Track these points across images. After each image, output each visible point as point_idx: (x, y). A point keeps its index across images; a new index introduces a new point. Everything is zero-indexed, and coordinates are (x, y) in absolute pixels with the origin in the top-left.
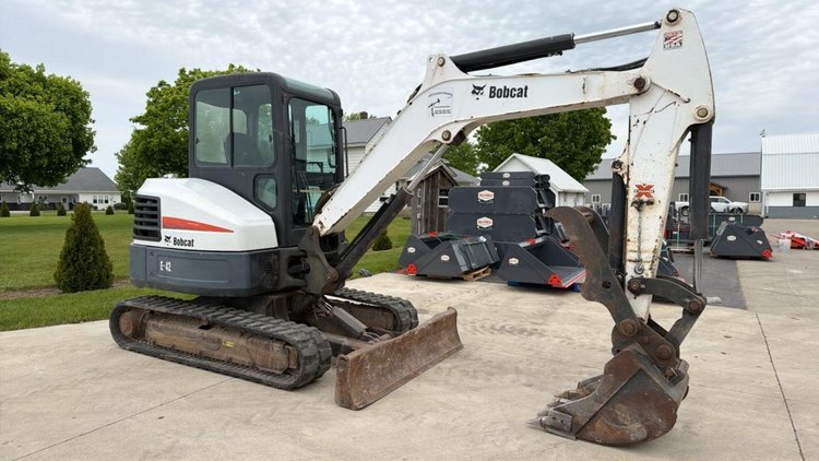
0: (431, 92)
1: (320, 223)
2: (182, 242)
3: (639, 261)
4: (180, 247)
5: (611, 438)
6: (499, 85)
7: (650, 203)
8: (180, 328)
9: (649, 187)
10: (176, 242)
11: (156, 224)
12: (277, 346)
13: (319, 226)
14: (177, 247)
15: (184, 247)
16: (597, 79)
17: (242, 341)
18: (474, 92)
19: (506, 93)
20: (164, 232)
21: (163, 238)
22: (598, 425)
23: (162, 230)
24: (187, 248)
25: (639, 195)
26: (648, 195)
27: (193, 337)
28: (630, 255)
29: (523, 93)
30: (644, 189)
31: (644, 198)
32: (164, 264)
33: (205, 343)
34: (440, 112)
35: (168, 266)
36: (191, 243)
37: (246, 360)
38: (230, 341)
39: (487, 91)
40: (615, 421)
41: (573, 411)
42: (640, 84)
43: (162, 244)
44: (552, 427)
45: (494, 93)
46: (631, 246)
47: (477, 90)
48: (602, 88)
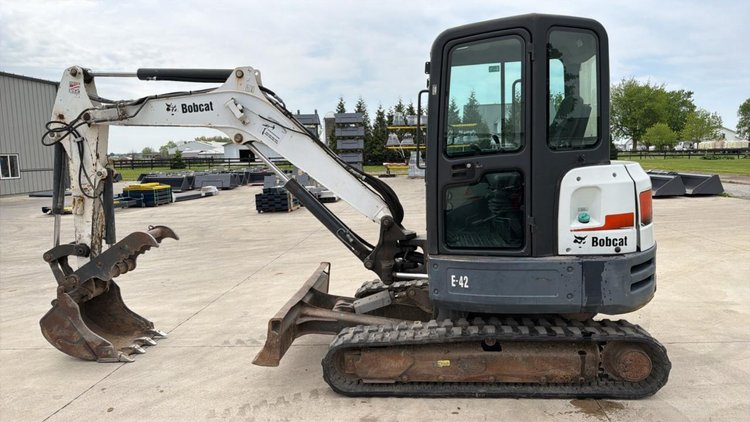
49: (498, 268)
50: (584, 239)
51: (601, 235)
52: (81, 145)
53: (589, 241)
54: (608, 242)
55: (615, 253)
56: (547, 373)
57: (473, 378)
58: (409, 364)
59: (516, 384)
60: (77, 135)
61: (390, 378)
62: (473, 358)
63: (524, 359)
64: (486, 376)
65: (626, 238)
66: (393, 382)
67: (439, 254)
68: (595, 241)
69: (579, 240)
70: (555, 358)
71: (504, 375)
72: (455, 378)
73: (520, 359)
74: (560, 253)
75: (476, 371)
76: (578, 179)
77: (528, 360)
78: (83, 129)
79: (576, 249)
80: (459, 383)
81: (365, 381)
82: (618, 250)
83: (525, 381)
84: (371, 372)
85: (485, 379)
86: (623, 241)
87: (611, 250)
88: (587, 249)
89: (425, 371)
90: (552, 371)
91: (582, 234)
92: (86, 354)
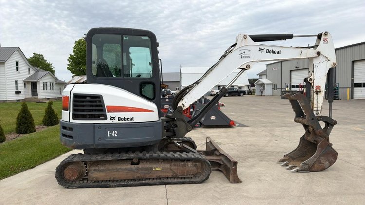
0: (241, 49)
1: (183, 104)
2: (125, 119)
3: (317, 111)
4: (124, 122)
5: (320, 169)
6: (270, 49)
7: (320, 92)
8: (119, 167)
9: (319, 87)
10: (119, 119)
11: (102, 110)
12: (190, 164)
13: (182, 106)
14: (121, 122)
15: (127, 122)
16: (304, 51)
17: (167, 166)
18: (260, 50)
19: (273, 52)
20: (109, 115)
21: (109, 117)
22: (315, 166)
23: (107, 113)
24: (129, 122)
25: (317, 89)
26: (319, 89)
27: (130, 170)
28: (315, 109)
29: (279, 52)
30: (318, 87)
31: (318, 90)
32: (111, 132)
33: (139, 172)
34: (245, 57)
35: (115, 133)
36: (132, 119)
37: (170, 175)
38: (158, 168)
39: (265, 50)
40: (320, 163)
41: (308, 163)
42: (319, 54)
43: (108, 121)
44: (301, 170)
45: (268, 51)
46: (315, 106)
47: (261, 50)
48: (306, 54)
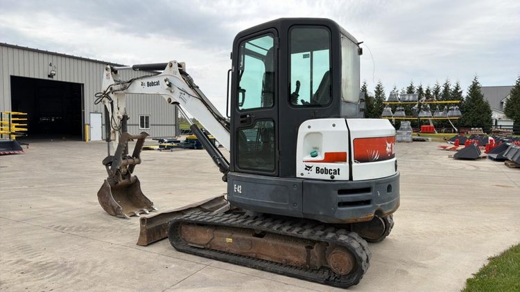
49: (255, 182)
50: (310, 167)
51: (322, 166)
52: (112, 103)
53: (314, 169)
54: (326, 171)
55: (330, 179)
56: (286, 258)
57: (244, 253)
58: (211, 238)
59: (267, 261)
60: (110, 99)
61: (201, 245)
62: (244, 239)
63: (273, 245)
64: (250, 253)
65: (339, 170)
66: (202, 247)
67: (235, 171)
68: (318, 169)
69: (308, 168)
70: (291, 248)
71: (262, 254)
72: (234, 251)
73: (271, 244)
74: (297, 176)
75: (246, 249)
76: (309, 127)
77: (275, 246)
78: (111, 95)
79: (307, 175)
80: (236, 255)
81: (189, 244)
82: (332, 177)
83: (274, 261)
84: (192, 239)
85: (251, 255)
86: (337, 172)
87: (328, 177)
88: (313, 175)
89: (219, 244)
90: (289, 257)
91: (310, 164)
92: (113, 213)
